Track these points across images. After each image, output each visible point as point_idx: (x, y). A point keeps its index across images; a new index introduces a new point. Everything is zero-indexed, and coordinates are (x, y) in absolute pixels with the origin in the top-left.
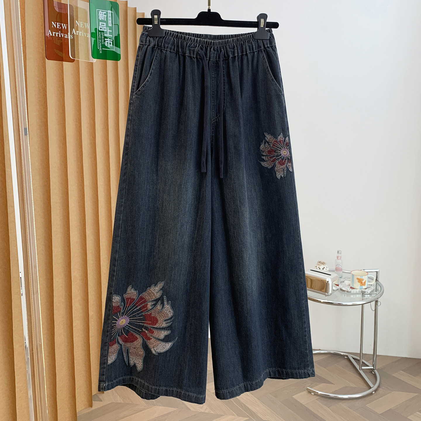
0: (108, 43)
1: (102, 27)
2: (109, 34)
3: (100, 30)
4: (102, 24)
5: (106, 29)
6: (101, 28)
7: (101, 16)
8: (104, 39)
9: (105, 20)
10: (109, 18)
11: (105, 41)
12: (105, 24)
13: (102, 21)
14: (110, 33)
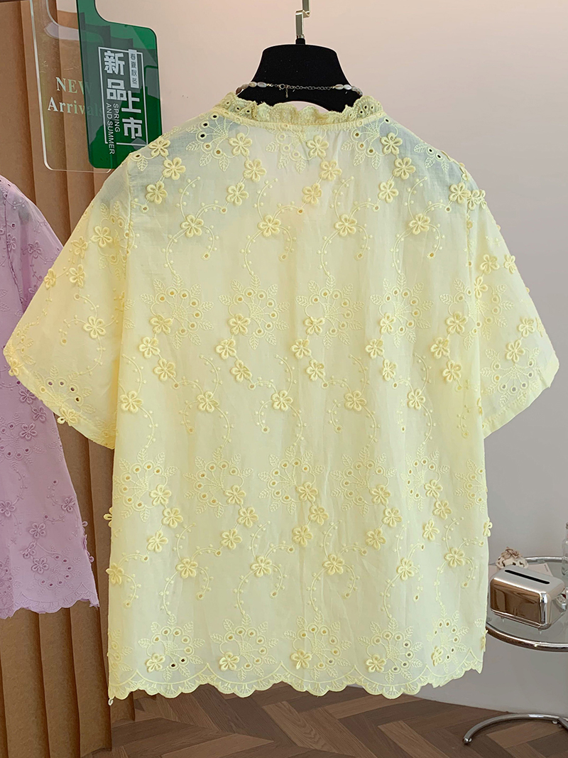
0: (129, 129)
1: (116, 91)
2: (133, 108)
3: (108, 98)
4: (113, 84)
5: (125, 95)
6: (112, 94)
7: (111, 65)
8: (121, 121)
9: (122, 73)
10: (131, 69)
11: (122, 124)
12: (122, 82)
13: (113, 76)
14: (135, 105)
